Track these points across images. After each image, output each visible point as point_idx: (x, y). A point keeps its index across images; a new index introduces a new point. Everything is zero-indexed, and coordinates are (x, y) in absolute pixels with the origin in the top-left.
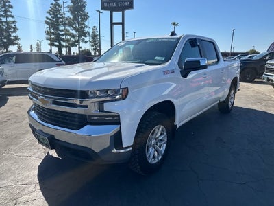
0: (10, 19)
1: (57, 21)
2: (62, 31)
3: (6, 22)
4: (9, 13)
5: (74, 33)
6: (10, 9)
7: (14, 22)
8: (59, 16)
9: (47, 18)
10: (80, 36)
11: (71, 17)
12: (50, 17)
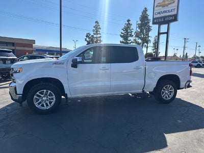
0: (99, 35)
1: (127, 34)
2: (130, 40)
3: (96, 38)
4: (98, 32)
5: (140, 41)
6: (100, 30)
7: (100, 37)
8: (129, 31)
9: (122, 33)
10: (143, 43)
11: (139, 30)
12: (123, 32)
